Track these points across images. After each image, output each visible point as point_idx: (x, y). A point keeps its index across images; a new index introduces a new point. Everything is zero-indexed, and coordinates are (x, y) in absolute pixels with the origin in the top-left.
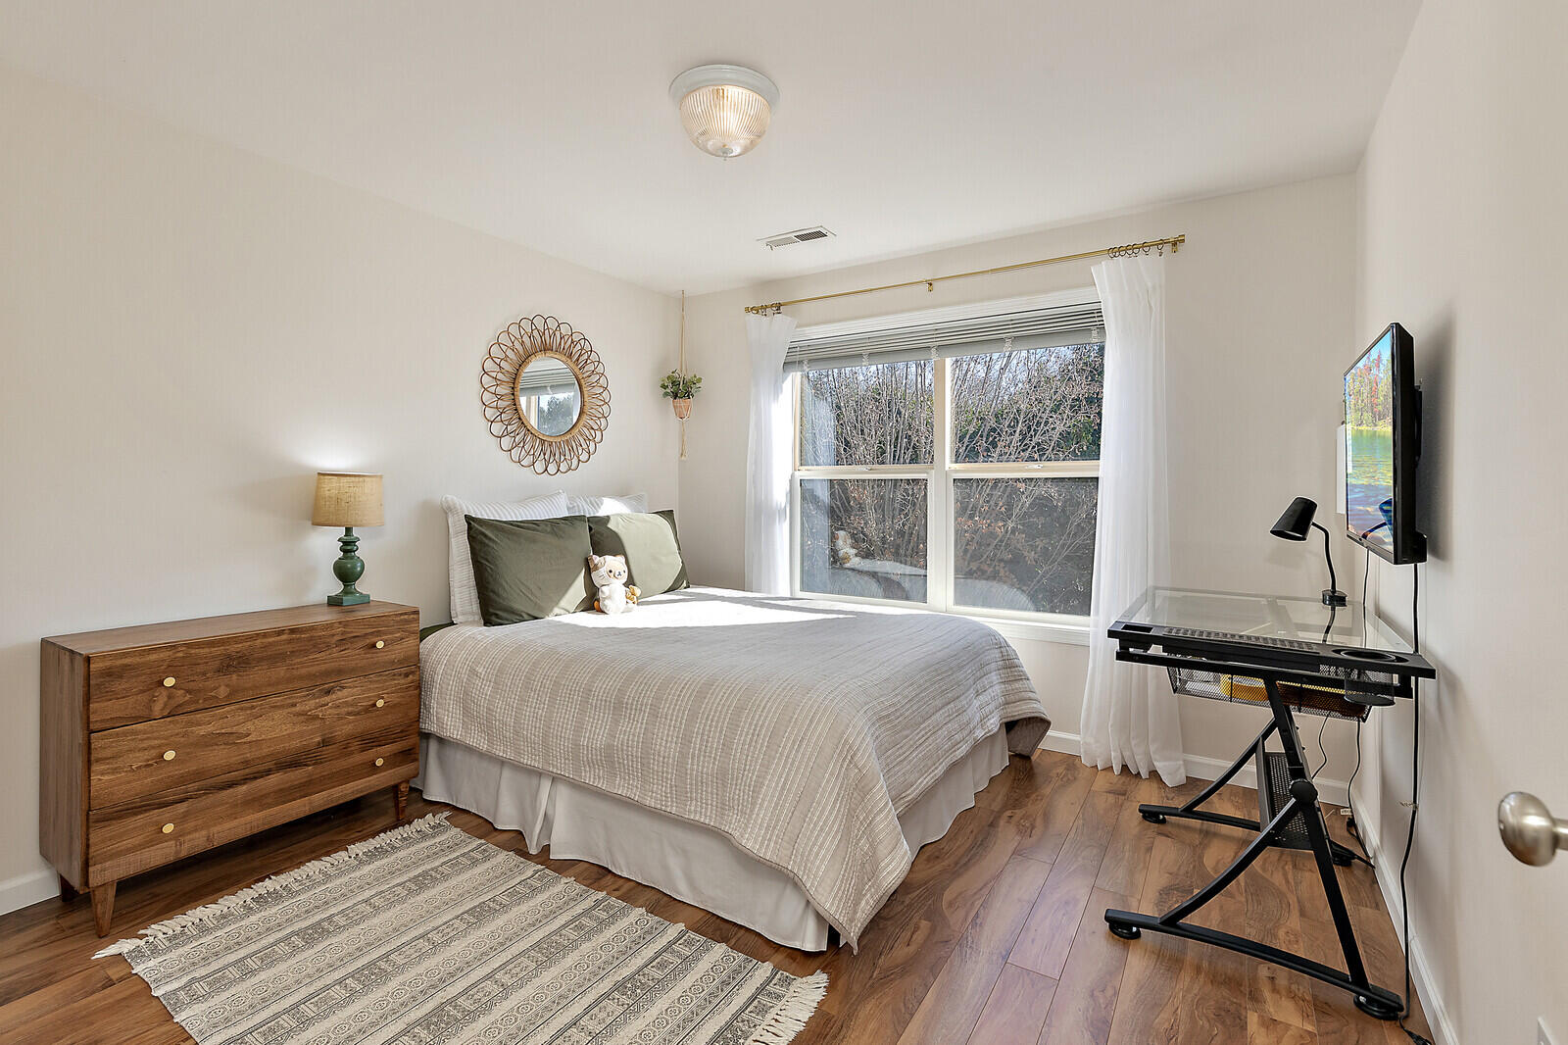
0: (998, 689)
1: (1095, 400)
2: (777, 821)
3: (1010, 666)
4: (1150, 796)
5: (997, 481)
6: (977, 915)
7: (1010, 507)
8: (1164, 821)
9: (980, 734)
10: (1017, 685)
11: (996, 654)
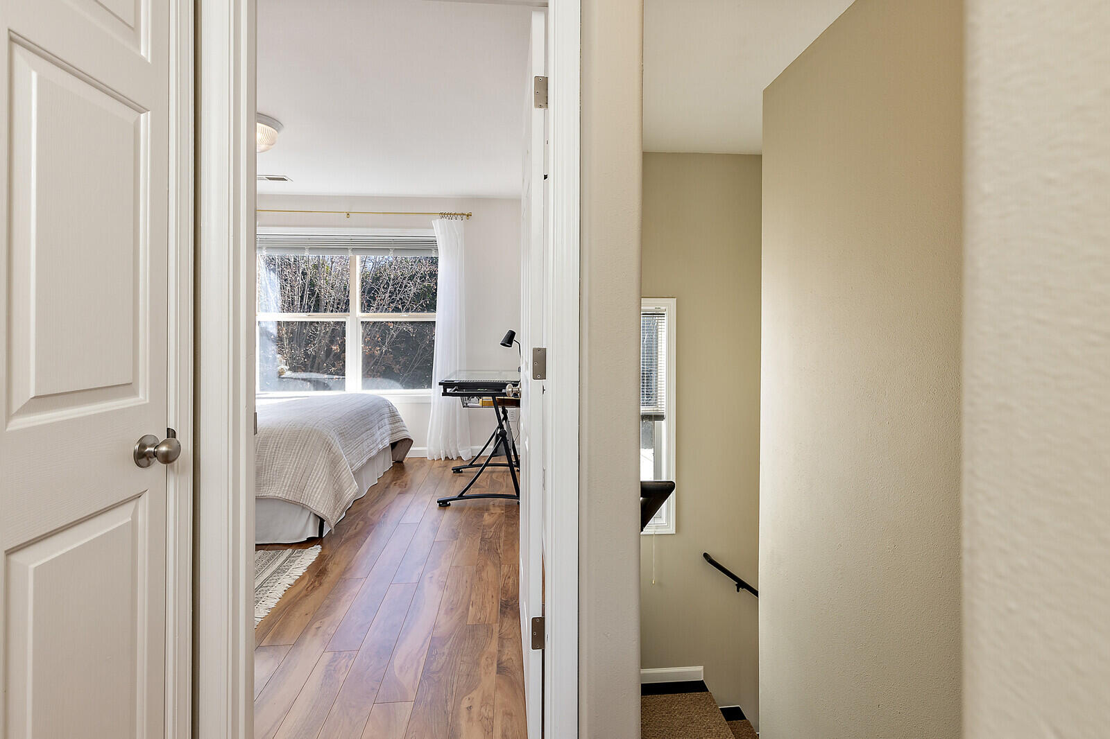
0: (388, 427)
1: (434, 275)
2: (294, 483)
3: (394, 417)
4: (457, 464)
5: (375, 323)
6: (385, 515)
7: (383, 339)
8: (462, 472)
9: (381, 446)
10: (397, 424)
11: (387, 410)
